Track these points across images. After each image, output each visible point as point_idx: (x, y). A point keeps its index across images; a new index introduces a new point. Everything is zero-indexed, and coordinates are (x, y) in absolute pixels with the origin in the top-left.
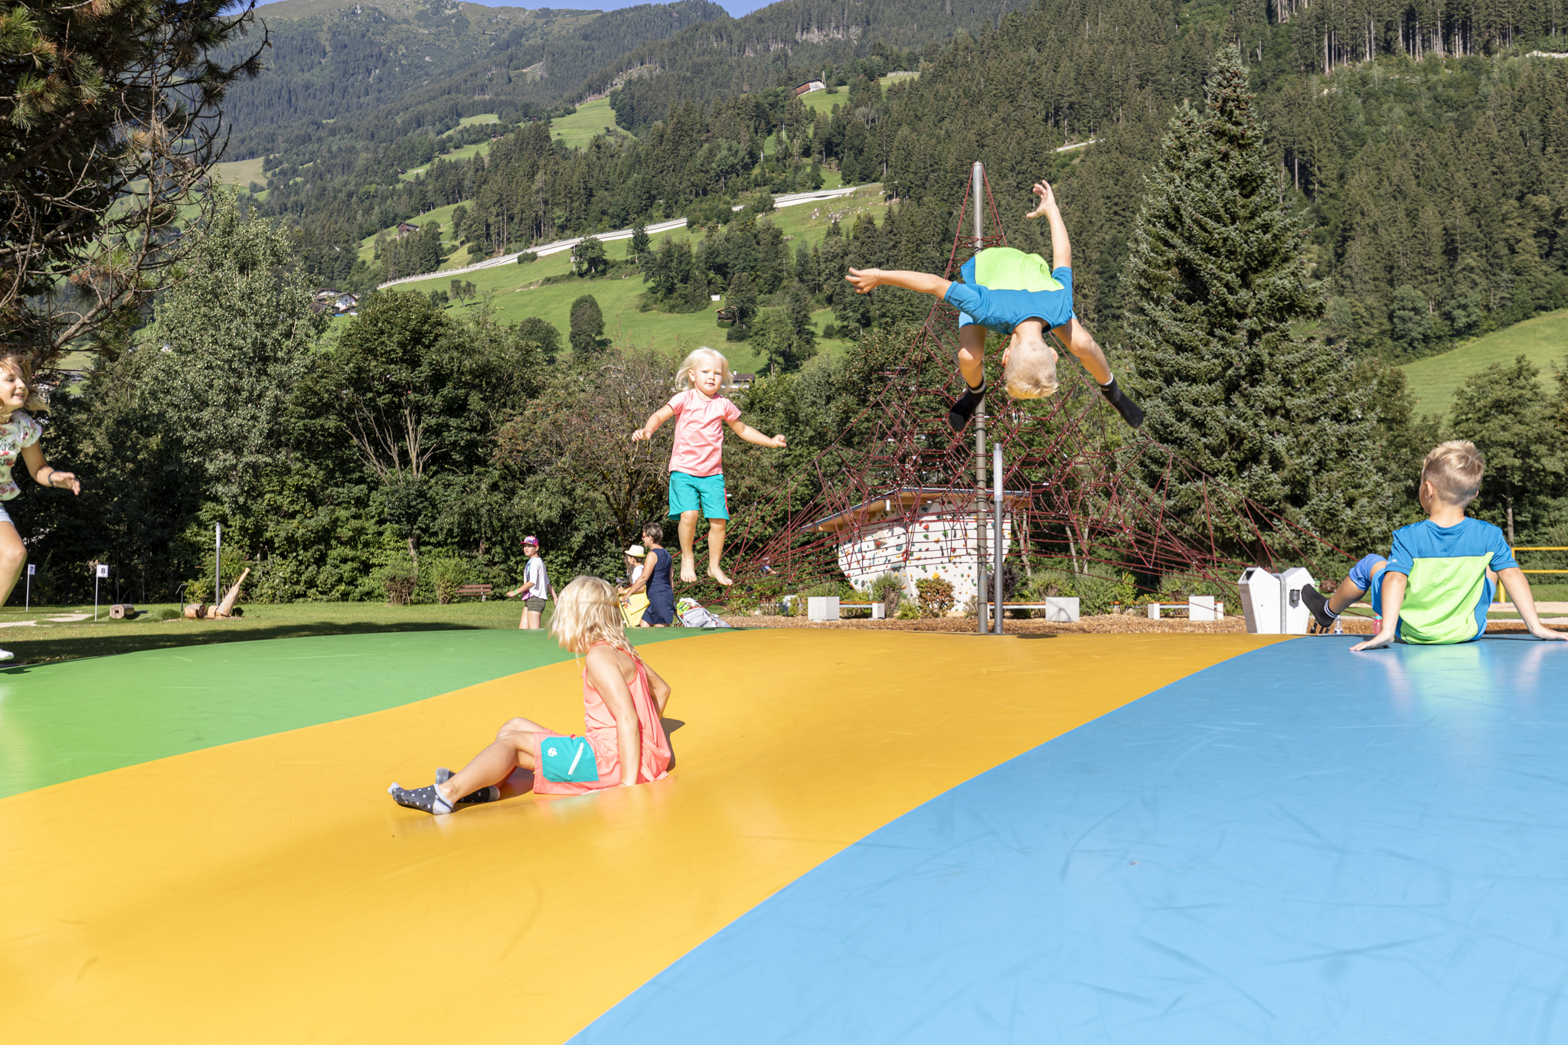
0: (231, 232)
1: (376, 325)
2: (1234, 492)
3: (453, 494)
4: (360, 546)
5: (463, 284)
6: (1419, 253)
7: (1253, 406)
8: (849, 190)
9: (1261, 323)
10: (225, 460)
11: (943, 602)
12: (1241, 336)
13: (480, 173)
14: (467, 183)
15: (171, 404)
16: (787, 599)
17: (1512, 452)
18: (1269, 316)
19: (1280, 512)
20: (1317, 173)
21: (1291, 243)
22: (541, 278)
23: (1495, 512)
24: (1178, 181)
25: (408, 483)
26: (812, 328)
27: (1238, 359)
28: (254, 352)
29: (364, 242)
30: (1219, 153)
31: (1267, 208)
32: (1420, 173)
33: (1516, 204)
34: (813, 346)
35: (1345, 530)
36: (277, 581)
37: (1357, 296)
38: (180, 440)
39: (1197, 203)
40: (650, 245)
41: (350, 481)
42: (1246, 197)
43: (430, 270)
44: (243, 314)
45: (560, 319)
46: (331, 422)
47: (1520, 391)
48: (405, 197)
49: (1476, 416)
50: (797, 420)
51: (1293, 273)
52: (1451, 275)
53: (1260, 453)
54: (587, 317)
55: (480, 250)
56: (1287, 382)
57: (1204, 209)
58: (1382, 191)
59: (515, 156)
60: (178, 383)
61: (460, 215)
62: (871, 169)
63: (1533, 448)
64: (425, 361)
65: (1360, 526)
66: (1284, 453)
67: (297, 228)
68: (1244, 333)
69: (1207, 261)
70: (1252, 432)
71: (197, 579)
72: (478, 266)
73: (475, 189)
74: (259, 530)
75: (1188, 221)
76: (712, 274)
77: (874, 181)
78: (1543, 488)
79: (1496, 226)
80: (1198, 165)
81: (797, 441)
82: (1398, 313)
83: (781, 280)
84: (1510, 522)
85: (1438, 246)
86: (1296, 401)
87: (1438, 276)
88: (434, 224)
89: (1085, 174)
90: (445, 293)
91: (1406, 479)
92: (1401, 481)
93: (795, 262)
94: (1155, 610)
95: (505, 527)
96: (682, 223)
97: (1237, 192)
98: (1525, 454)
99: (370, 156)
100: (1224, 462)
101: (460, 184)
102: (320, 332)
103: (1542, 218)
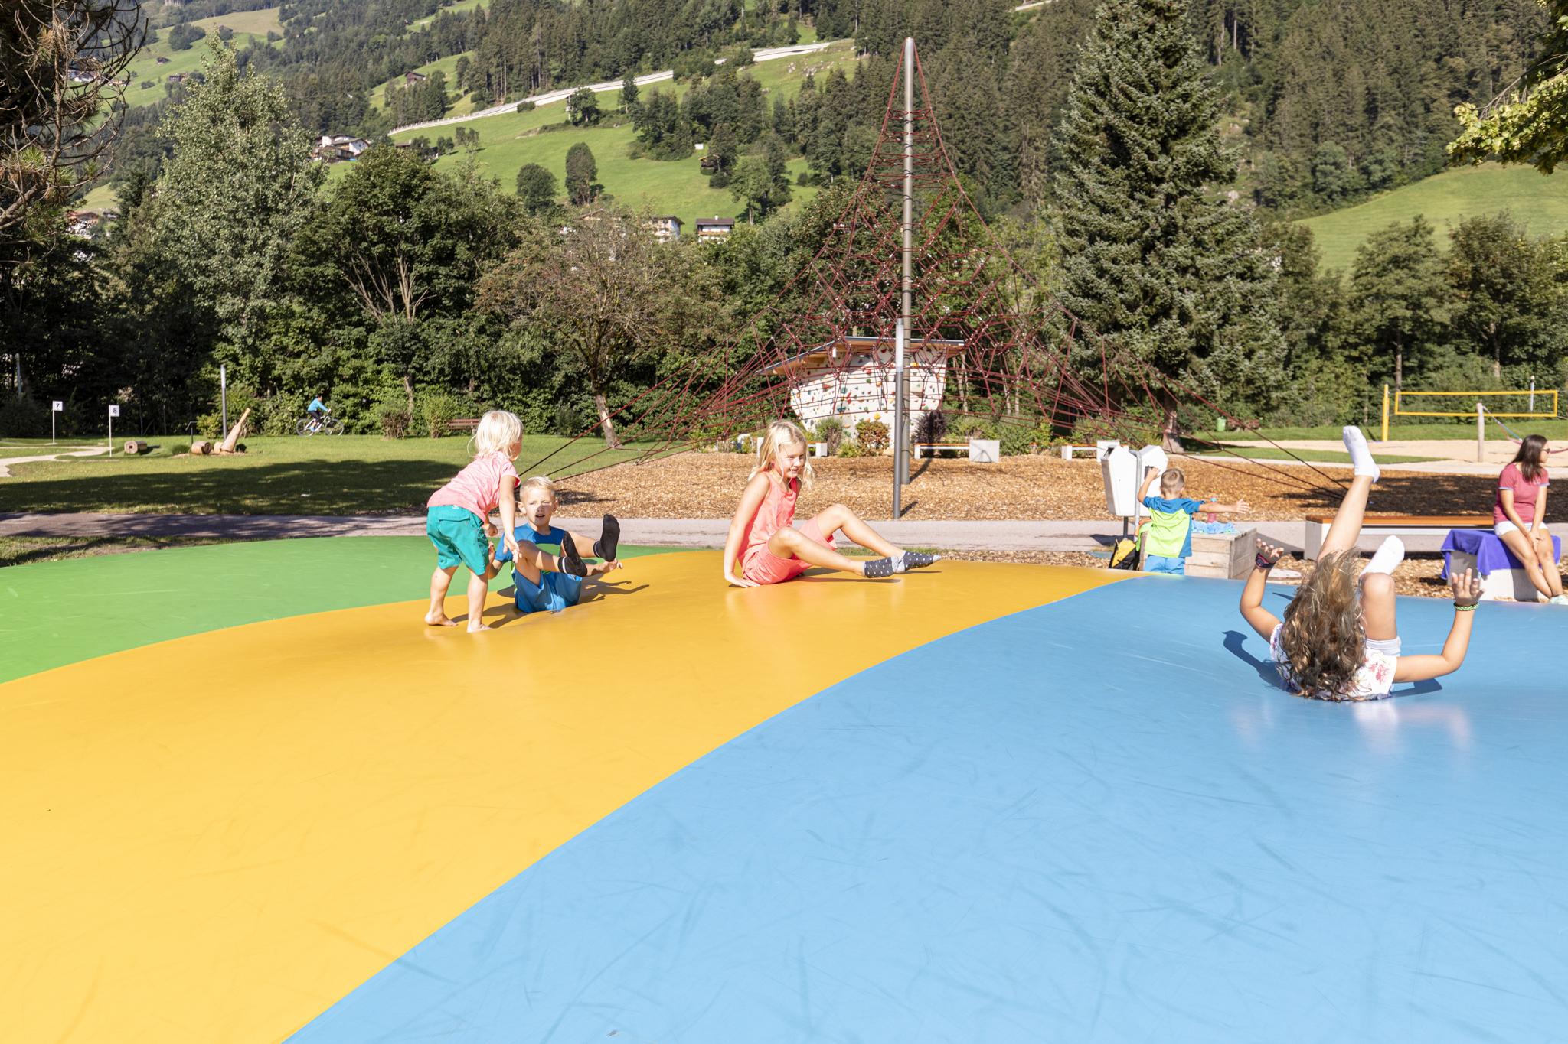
0: (231, 88)
1: (368, 179)
2: (1144, 343)
3: (444, 336)
4: (360, 384)
5: (467, 131)
6: (1343, 111)
7: (1165, 265)
8: (823, 46)
9: (1177, 187)
10: (233, 304)
11: (879, 442)
12: (1159, 199)
13: (480, 25)
14: (469, 34)
15: (181, 252)
16: (741, 438)
17: (1404, 303)
18: (1185, 181)
19: (1184, 364)
20: (1254, 33)
21: (1209, 112)
22: (539, 126)
23: (1386, 358)
24: (1108, 51)
25: (402, 326)
26: (787, 177)
27: (1154, 221)
28: (257, 203)
29: (375, 90)
30: (1146, 25)
31: (1187, 79)
32: (1348, 35)
33: (1433, 65)
34: (787, 193)
35: (1243, 379)
36: (286, 415)
37: (1283, 151)
38: (192, 284)
39: (1123, 72)
40: (639, 96)
41: (350, 324)
42: (1170, 67)
43: (436, 117)
44: (244, 166)
45: (556, 166)
46: (330, 269)
47: (1416, 248)
48: (412, 47)
49: (1375, 271)
50: (759, 270)
51: (1209, 141)
52: (1370, 133)
53: (1171, 308)
54: (581, 163)
55: (482, 99)
56: (1198, 243)
57: (1130, 79)
58: (1312, 52)
59: (514, 9)
60: (187, 232)
61: (463, 66)
62: (844, 25)
63: (1424, 300)
64: (415, 213)
65: (1257, 376)
66: (1192, 309)
67: (312, 76)
68: (1162, 196)
69: (1130, 128)
70: (1162, 290)
71: (209, 414)
72: (481, 114)
73: (477, 40)
74: (268, 368)
75: (1115, 90)
76: (696, 124)
77: (846, 37)
78: (1431, 336)
79: (1413, 86)
80: (1126, 36)
81: (757, 289)
82: (1321, 167)
83: (759, 130)
84: (1399, 367)
85: (1360, 104)
86: (1206, 261)
87: (1359, 133)
88: (439, 74)
89: (1040, 33)
90: (450, 139)
91: (1309, 328)
92: (1303, 329)
93: (772, 114)
94: (1068, 451)
95: (491, 367)
96: (668, 75)
97: (1160, 62)
98: (1416, 306)
99: (378, 7)
100: (1138, 316)
101: (463, 35)
102: (317, 185)
103: (1457, 79)
